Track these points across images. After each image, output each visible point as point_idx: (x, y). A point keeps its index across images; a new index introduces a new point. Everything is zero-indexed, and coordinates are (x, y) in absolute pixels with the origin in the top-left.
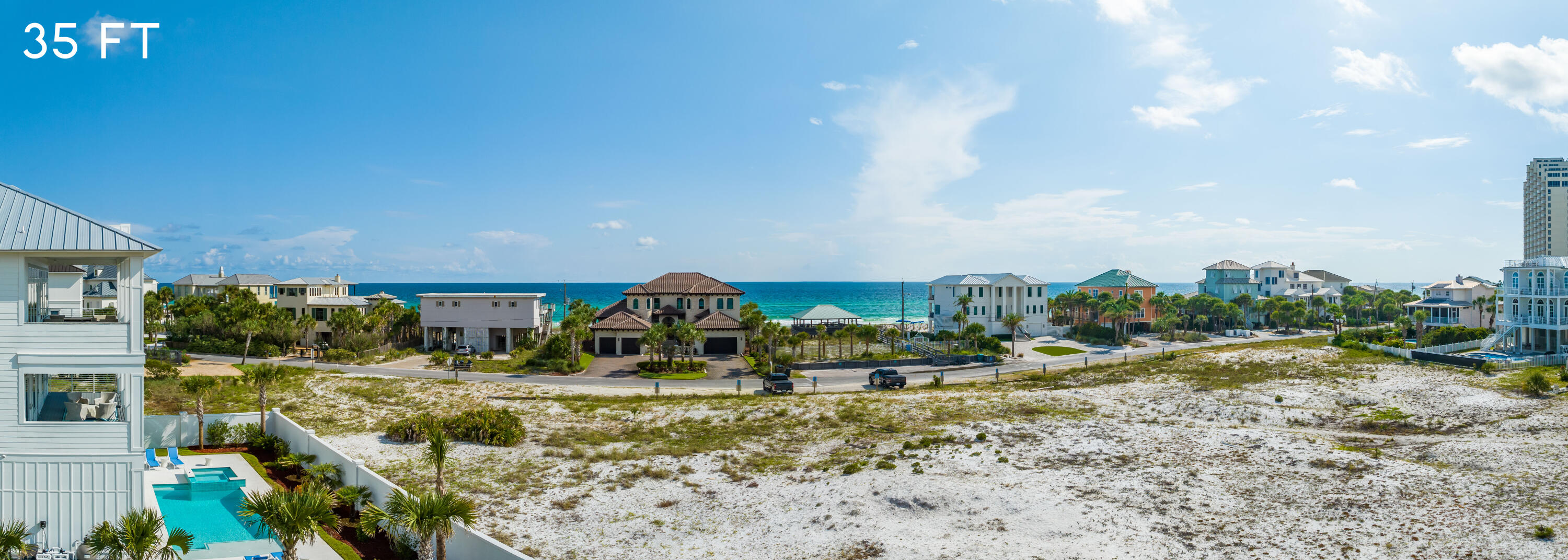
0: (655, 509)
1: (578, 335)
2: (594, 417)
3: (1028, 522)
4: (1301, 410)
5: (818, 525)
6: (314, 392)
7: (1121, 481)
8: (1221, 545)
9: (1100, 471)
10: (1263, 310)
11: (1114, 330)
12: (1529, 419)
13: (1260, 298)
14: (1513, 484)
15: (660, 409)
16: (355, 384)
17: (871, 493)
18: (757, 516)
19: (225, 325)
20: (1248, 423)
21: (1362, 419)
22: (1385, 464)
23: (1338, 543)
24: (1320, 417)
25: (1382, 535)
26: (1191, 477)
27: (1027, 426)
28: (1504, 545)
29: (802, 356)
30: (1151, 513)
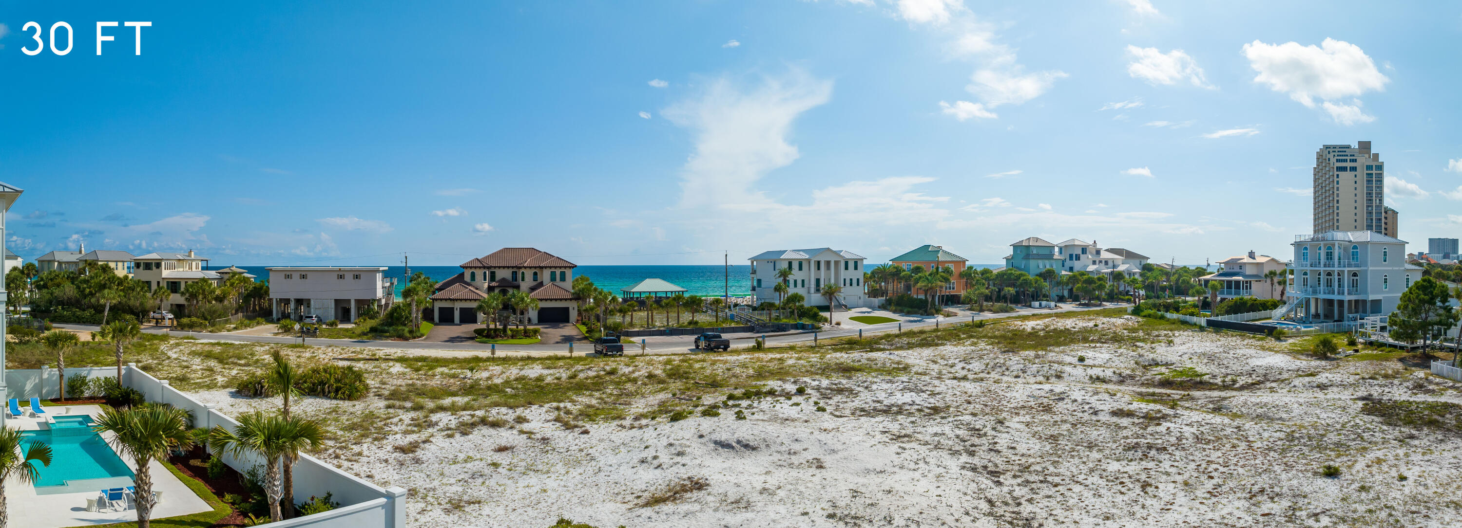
0: (492, 453)
1: (419, 303)
2: (434, 375)
3: (845, 461)
4: (1102, 369)
5: (646, 464)
6: (169, 355)
7: (932, 427)
8: (1028, 482)
9: (913, 419)
10: (1067, 284)
11: (926, 301)
12: (1318, 377)
13: (1064, 273)
14: (1303, 431)
15: (496, 369)
16: (207, 348)
17: (696, 436)
18: (588, 458)
19: (85, 296)
20: (1053, 379)
21: (1160, 377)
22: (1182, 413)
23: (1138, 481)
24: (1120, 374)
25: (1179, 474)
26: (999, 424)
27: (844, 381)
28: (1295, 482)
29: (631, 324)
30: (961, 455)
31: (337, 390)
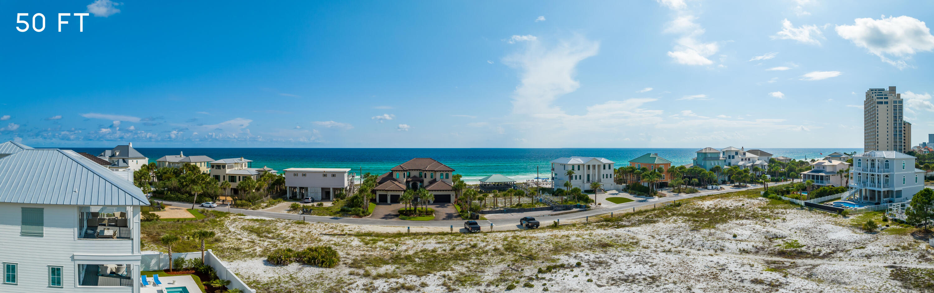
1: (368, 196)
2: (376, 248)
4: (746, 243)
6: (230, 229)
9: (640, 288)
10: (727, 173)
11: (649, 187)
12: (866, 249)
13: (725, 167)
15: (410, 242)
16: (251, 224)
19: (183, 187)
20: (719, 252)
21: (778, 248)
22: (790, 281)
24: (756, 247)
26: (688, 291)
27: (603, 255)
29: (485, 206)
31: (323, 262)
